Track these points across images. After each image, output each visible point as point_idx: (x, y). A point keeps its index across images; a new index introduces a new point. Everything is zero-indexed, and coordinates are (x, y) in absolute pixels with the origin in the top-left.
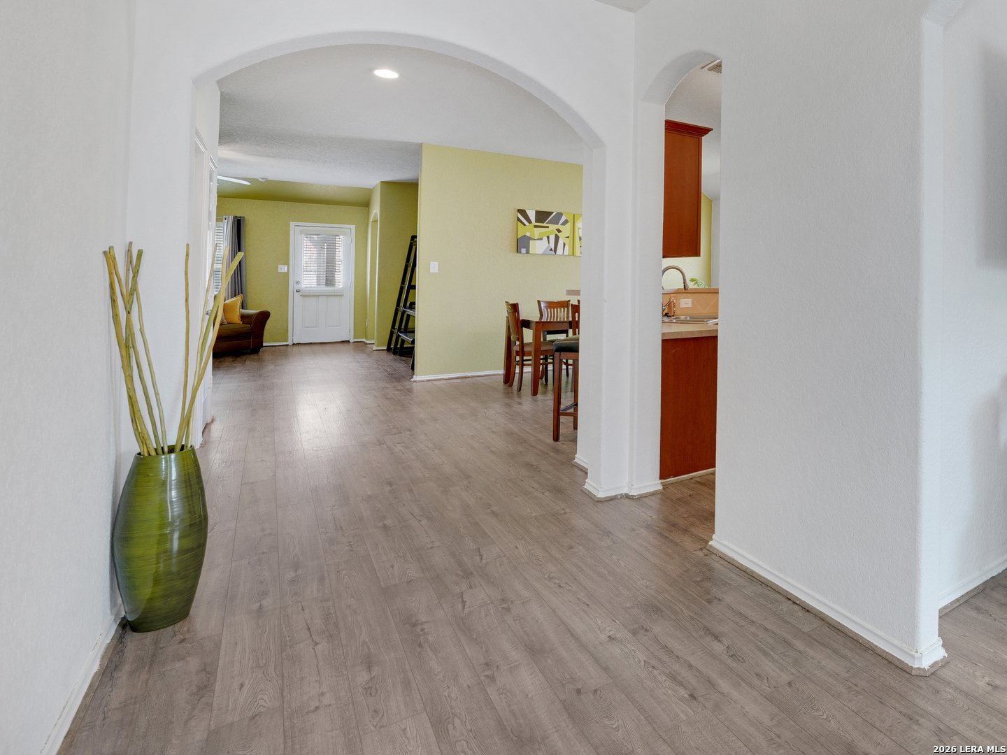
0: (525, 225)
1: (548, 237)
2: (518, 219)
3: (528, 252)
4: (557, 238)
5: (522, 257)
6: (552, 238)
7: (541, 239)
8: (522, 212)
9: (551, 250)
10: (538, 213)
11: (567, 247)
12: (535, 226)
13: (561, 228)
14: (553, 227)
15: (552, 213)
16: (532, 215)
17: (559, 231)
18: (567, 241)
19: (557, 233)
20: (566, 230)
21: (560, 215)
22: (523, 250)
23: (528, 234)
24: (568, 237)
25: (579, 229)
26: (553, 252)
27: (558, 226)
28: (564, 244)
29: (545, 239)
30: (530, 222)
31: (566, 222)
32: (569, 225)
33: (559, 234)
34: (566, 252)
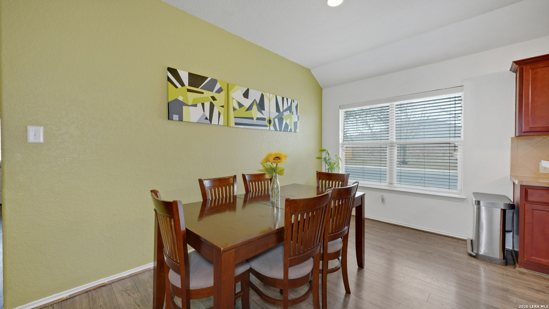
0: (176, 87)
1: (203, 105)
2: (169, 79)
3: (181, 119)
4: (212, 106)
5: (174, 125)
6: (207, 106)
7: (195, 105)
8: (173, 71)
9: (206, 118)
10: (191, 76)
11: (221, 116)
12: (189, 90)
13: (216, 96)
14: (208, 94)
15: (207, 78)
16: (185, 77)
17: (214, 98)
18: (222, 110)
19: (212, 100)
20: (221, 98)
21: (214, 82)
22: (176, 117)
23: (181, 98)
24: (223, 106)
25: (233, 99)
26: (208, 122)
27: (213, 94)
28: (219, 114)
29: (200, 105)
30: (183, 85)
31: (220, 91)
32: (223, 93)
33: (214, 102)
34: (221, 123)
